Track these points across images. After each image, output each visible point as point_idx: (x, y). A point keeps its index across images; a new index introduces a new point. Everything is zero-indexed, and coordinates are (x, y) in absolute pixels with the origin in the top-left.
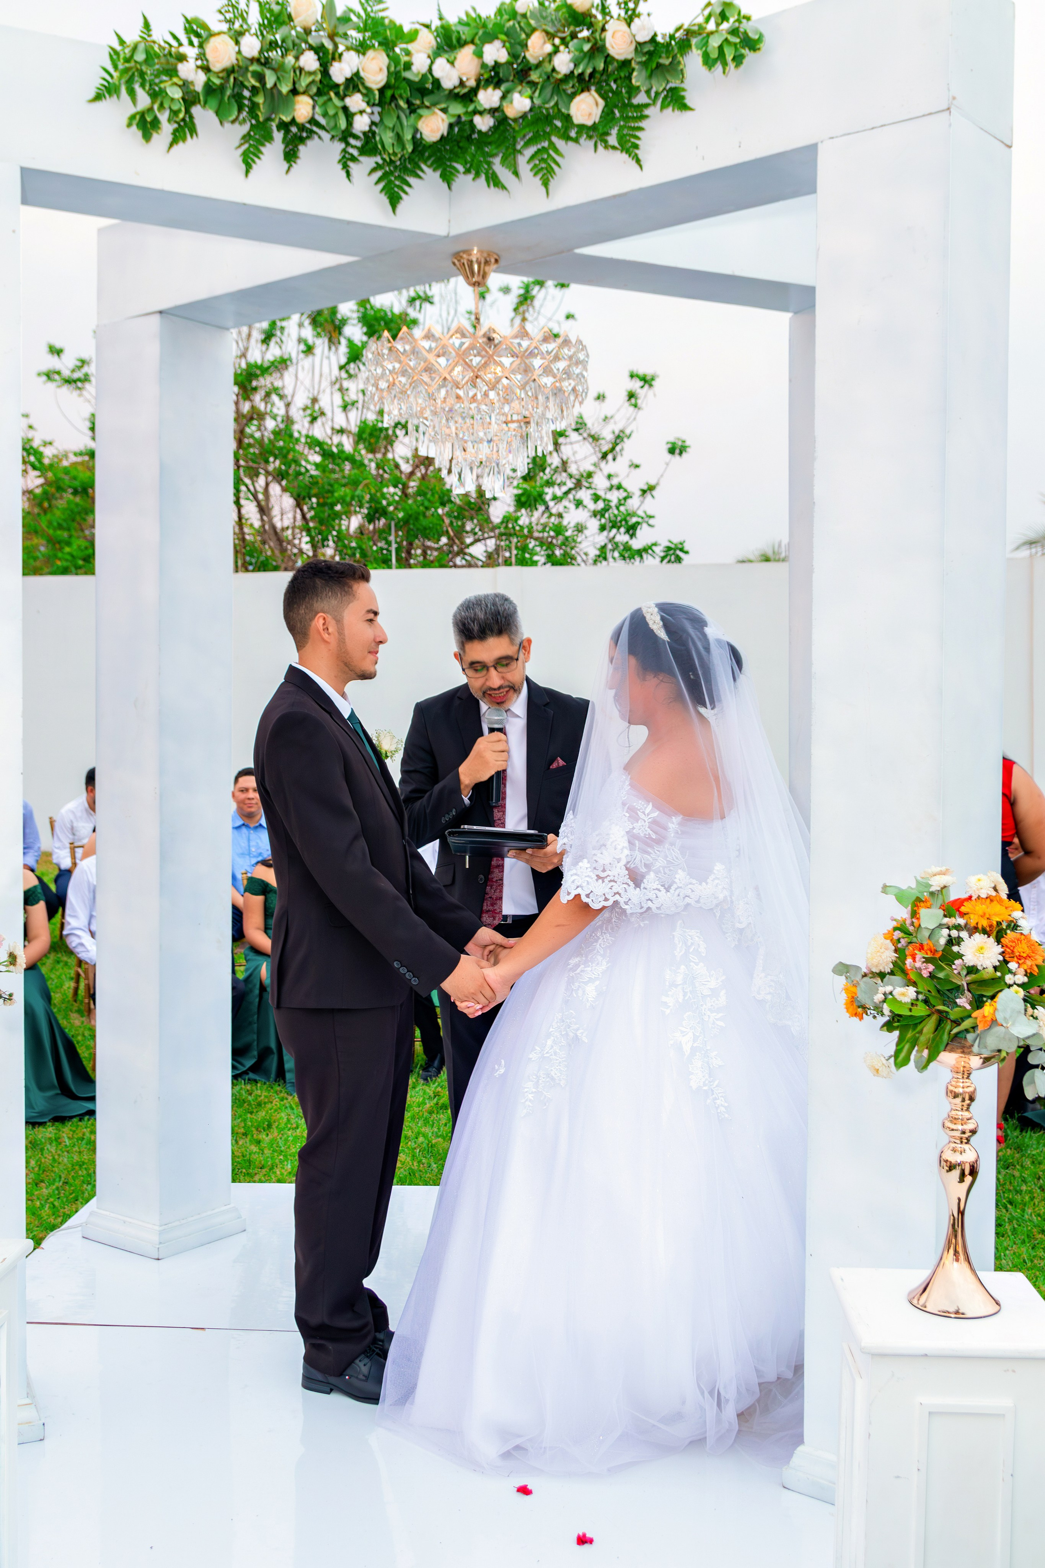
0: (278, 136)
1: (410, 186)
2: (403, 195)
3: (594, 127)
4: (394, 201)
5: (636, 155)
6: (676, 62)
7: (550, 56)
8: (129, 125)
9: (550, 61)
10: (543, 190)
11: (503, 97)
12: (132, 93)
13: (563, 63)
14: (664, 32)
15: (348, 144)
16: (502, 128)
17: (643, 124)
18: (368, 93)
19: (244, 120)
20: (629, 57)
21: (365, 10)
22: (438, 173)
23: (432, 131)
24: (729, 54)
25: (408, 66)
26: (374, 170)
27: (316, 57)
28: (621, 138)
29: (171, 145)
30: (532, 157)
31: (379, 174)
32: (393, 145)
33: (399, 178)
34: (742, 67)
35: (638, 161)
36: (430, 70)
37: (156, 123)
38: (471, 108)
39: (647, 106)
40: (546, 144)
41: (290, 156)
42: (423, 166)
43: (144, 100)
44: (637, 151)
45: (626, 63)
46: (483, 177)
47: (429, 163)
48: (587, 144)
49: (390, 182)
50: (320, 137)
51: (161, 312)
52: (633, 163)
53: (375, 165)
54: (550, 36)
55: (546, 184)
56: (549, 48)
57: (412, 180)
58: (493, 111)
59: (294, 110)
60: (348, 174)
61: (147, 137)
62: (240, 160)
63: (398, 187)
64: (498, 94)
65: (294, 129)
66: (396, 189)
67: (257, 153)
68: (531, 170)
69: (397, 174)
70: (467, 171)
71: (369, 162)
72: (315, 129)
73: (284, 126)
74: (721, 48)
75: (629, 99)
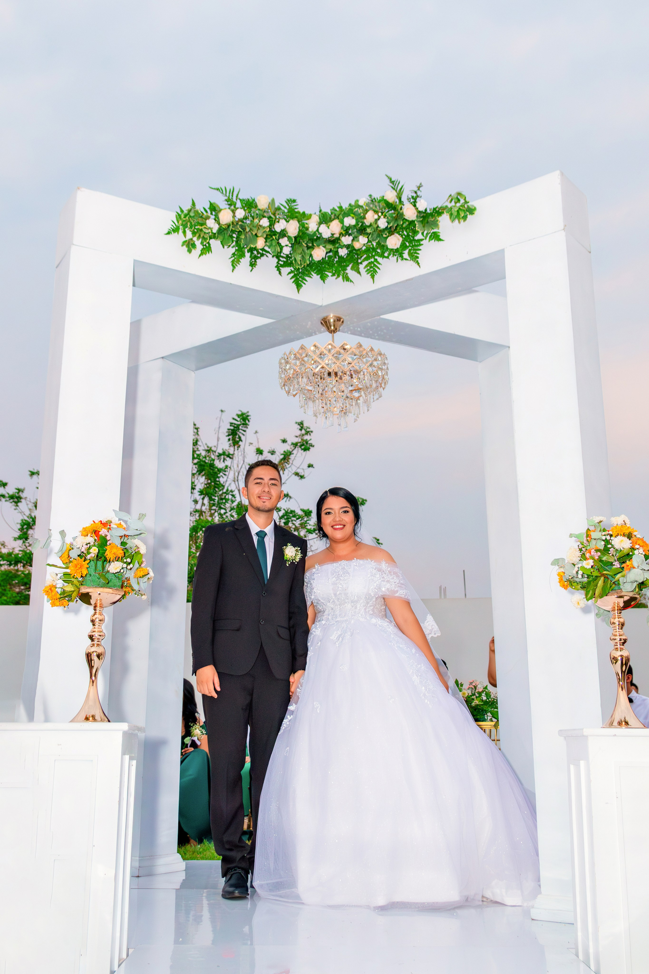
0: (248, 255)
1: (306, 281)
2: (303, 284)
3: (397, 250)
4: (299, 287)
5: (417, 261)
6: (436, 220)
7: (376, 220)
8: (182, 246)
9: (376, 224)
10: (372, 280)
11: (353, 240)
12: (184, 232)
13: (383, 224)
14: (431, 207)
15: (279, 260)
16: (351, 254)
17: (420, 248)
18: (289, 238)
19: (234, 246)
20: (414, 219)
21: (288, 205)
22: (319, 276)
23: (318, 256)
24: (462, 214)
25: (307, 229)
26: (289, 273)
27: (268, 220)
28: (410, 254)
29: (200, 256)
30: (366, 266)
31: (292, 275)
32: (301, 260)
33: (300, 277)
34: (466, 221)
35: (418, 264)
36: (318, 230)
37: (194, 246)
38: (337, 245)
39: (422, 240)
40: (373, 260)
41: (253, 265)
42: (312, 273)
43: (189, 235)
44: (418, 259)
45: (412, 222)
46: (341, 277)
47: (315, 272)
48: (393, 259)
49: (297, 279)
50: (267, 256)
51: (163, 358)
52: (416, 265)
53: (290, 271)
54: (376, 212)
55: (373, 277)
56: (376, 217)
57: (307, 278)
58: (348, 247)
59: (257, 242)
60: (280, 273)
61: (190, 251)
62: (231, 264)
63: (301, 281)
64: (351, 238)
65: (255, 252)
66: (300, 282)
67: (238, 262)
68: (366, 272)
69: (300, 275)
70: (333, 275)
71: (288, 269)
72: (264, 253)
73: (251, 250)
74: (458, 211)
75: (413, 237)
